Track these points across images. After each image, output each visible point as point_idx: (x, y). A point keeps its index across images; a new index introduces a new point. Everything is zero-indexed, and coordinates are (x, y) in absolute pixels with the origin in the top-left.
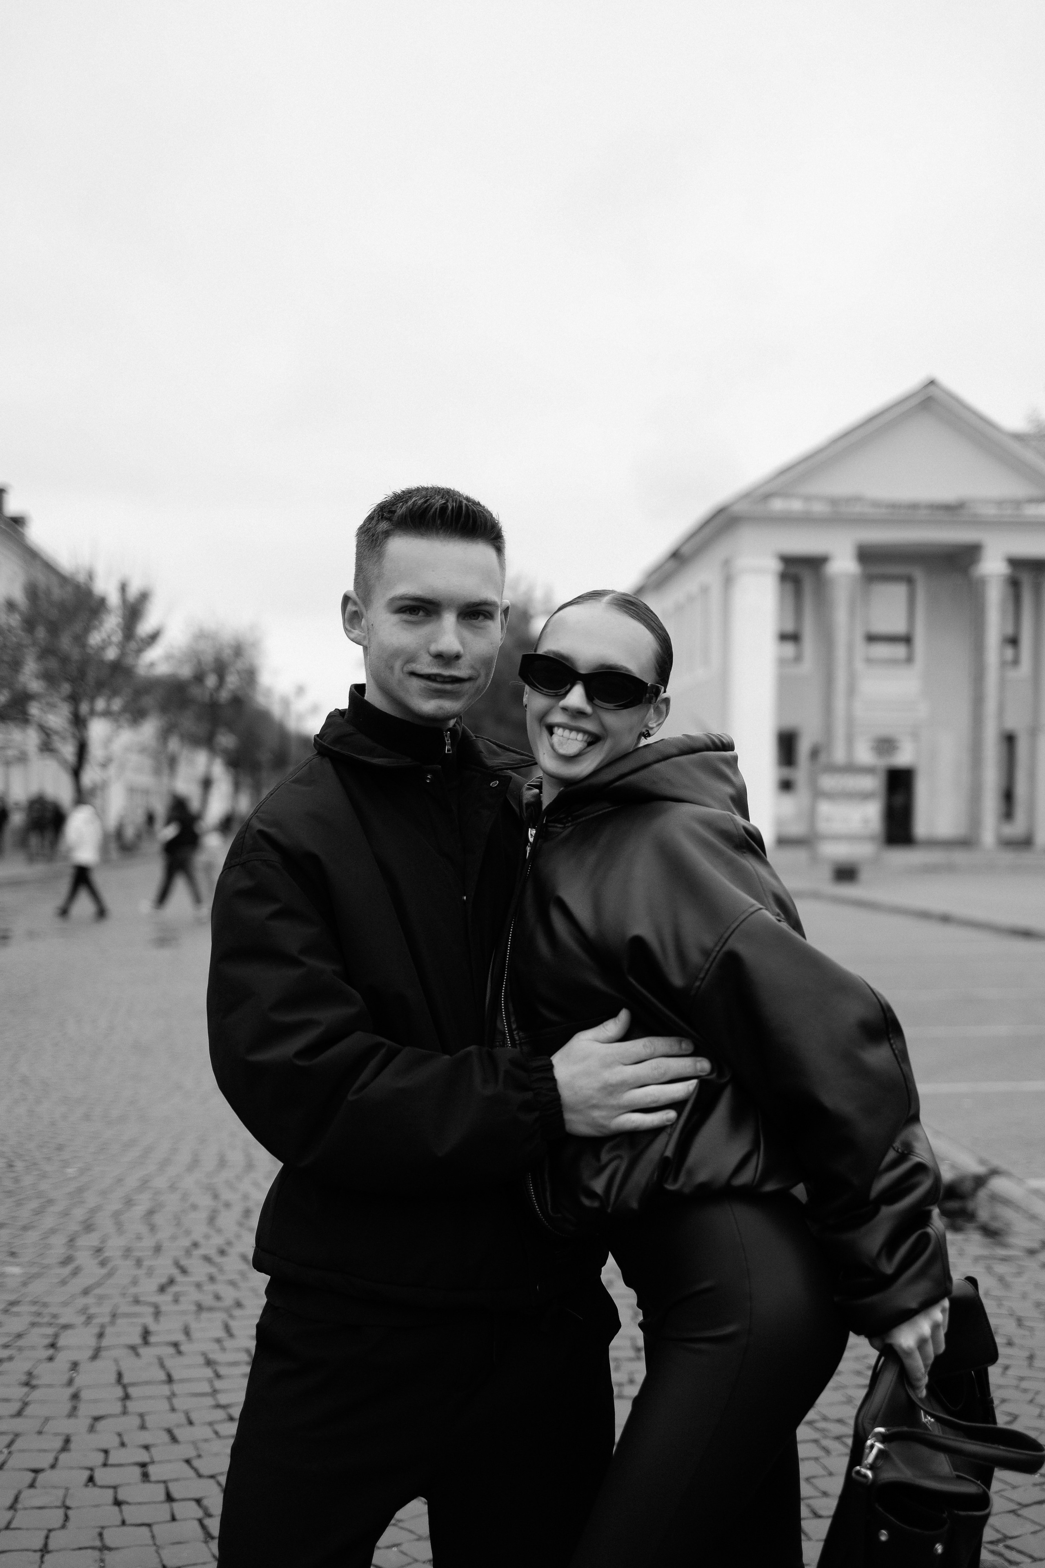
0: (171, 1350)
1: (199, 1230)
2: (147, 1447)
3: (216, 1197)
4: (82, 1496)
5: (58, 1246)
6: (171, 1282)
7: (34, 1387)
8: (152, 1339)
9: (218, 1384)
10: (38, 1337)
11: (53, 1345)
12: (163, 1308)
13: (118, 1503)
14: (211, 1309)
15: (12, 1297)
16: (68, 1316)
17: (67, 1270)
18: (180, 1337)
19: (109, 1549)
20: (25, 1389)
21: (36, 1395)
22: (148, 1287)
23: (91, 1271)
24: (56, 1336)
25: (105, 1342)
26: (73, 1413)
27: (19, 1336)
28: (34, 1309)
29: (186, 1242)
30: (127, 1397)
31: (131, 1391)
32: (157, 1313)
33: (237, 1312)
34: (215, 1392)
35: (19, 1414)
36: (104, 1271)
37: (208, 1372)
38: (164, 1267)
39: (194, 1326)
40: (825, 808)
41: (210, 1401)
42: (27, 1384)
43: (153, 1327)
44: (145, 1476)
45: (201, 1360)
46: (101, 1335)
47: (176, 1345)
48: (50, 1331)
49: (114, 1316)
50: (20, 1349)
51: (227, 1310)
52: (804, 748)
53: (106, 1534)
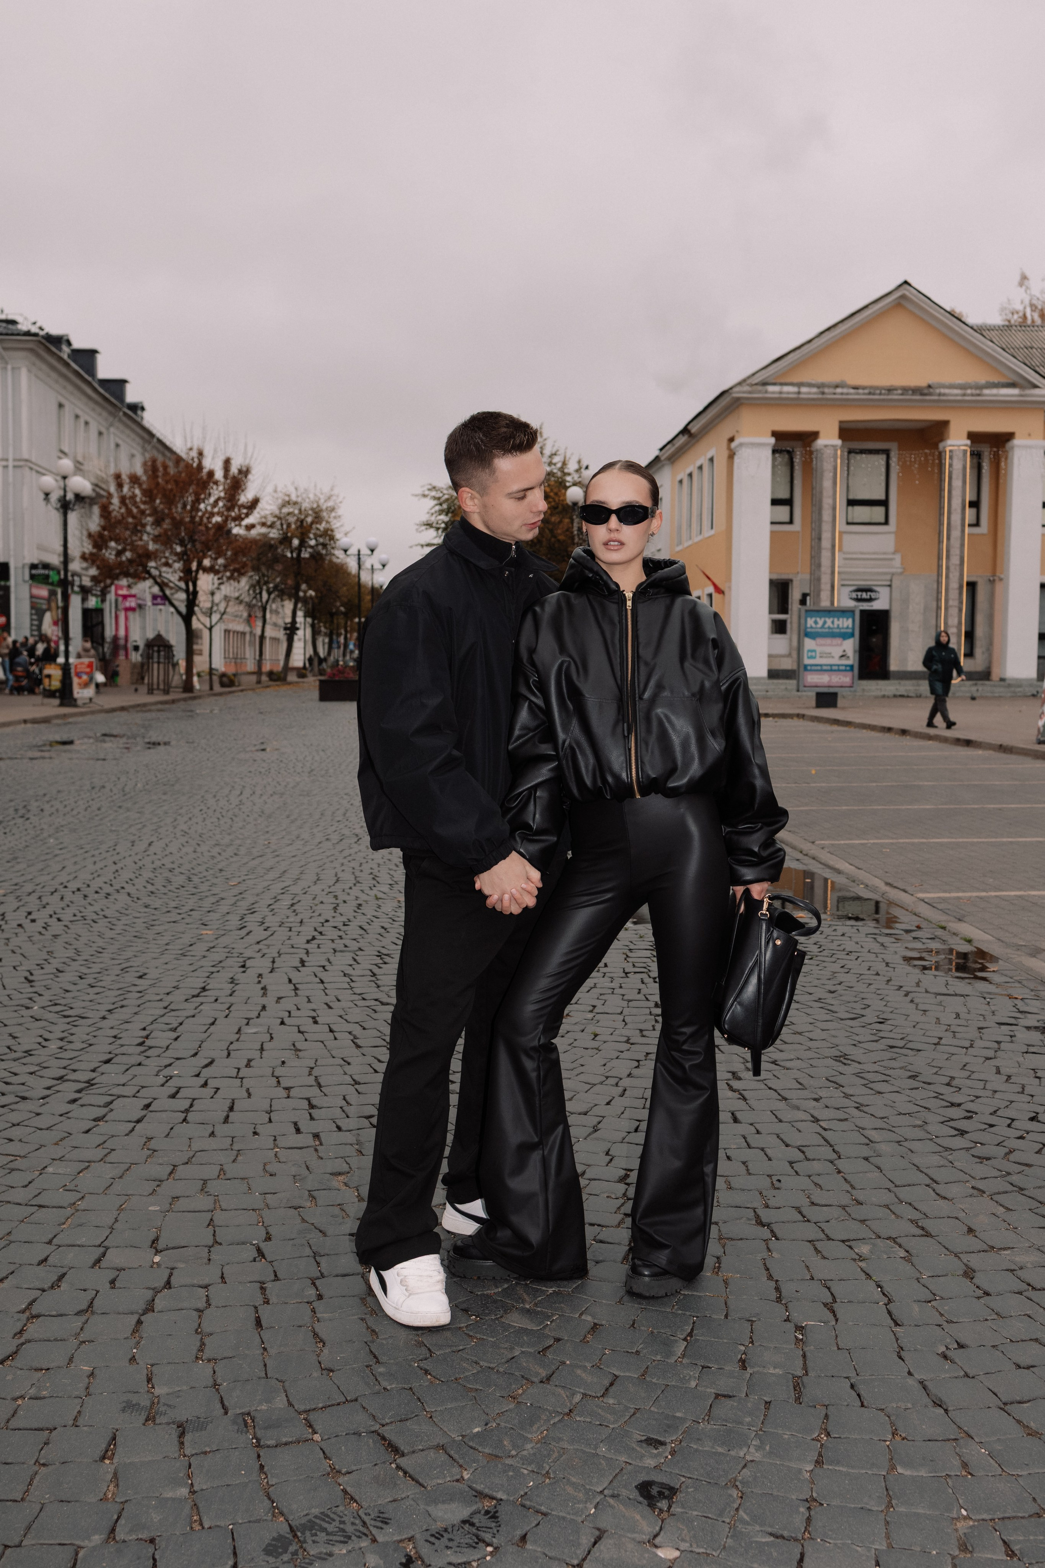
0: (321, 969)
1: (328, 914)
2: (314, 1010)
3: (336, 897)
4: (278, 1030)
5: (234, 921)
6: (314, 938)
7: (237, 984)
8: (306, 964)
9: (352, 984)
10: (234, 963)
11: (243, 966)
12: (310, 951)
13: (299, 1032)
14: (341, 951)
15: (212, 945)
16: (248, 953)
17: (243, 932)
18: (326, 963)
19: (300, 1050)
20: (233, 985)
21: (236, 988)
22: (300, 941)
23: (259, 933)
24: (245, 961)
25: (275, 965)
26: (264, 994)
27: (221, 962)
28: (228, 950)
29: (322, 920)
30: (296, 989)
31: (297, 986)
32: (307, 953)
33: (359, 953)
34: (352, 988)
35: (231, 995)
36: (268, 933)
37: (347, 979)
38: (308, 931)
39: (332, 959)
40: (809, 644)
41: (350, 992)
42: (231, 983)
43: (305, 958)
44: (316, 1022)
45: (342, 974)
46: (273, 962)
47: (324, 967)
48: (241, 960)
49: (280, 955)
50: (223, 967)
51: (354, 952)
52: (795, 595)
53: (296, 1044)
